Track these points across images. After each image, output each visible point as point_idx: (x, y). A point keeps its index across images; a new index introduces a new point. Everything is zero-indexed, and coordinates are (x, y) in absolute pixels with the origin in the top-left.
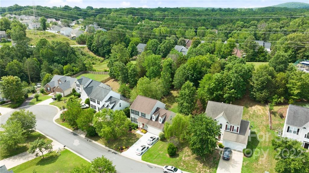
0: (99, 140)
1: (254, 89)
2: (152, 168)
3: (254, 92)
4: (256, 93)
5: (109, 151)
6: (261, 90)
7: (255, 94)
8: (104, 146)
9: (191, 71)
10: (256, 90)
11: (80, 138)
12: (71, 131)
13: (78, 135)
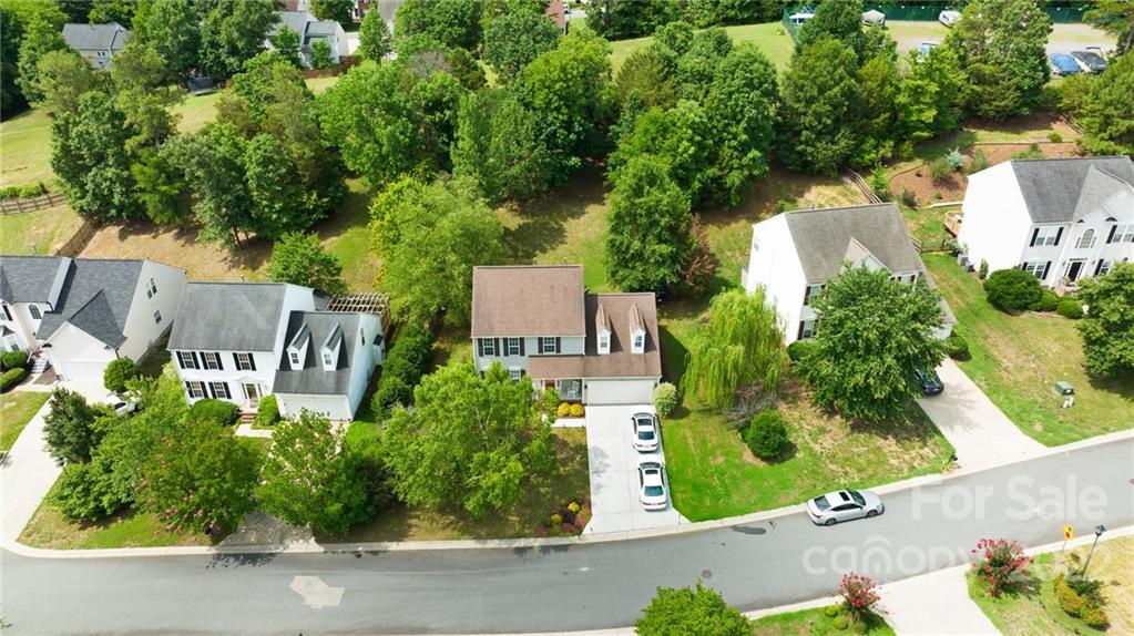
0: (410, 526)
1: (804, 132)
2: (762, 531)
3: (806, 143)
4: (813, 146)
5: (520, 551)
6: (829, 133)
7: (810, 149)
8: (469, 544)
9: (558, 113)
10: (813, 136)
11: (301, 563)
12: (205, 550)
13: (272, 555)
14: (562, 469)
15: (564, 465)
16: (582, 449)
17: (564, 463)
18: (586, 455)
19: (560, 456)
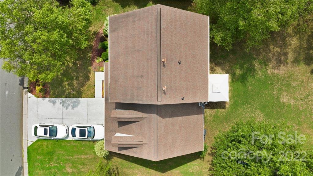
14: (66, 83)
15: (69, 84)
16: (79, 95)
17: (70, 84)
18: (75, 96)
19: (75, 82)
